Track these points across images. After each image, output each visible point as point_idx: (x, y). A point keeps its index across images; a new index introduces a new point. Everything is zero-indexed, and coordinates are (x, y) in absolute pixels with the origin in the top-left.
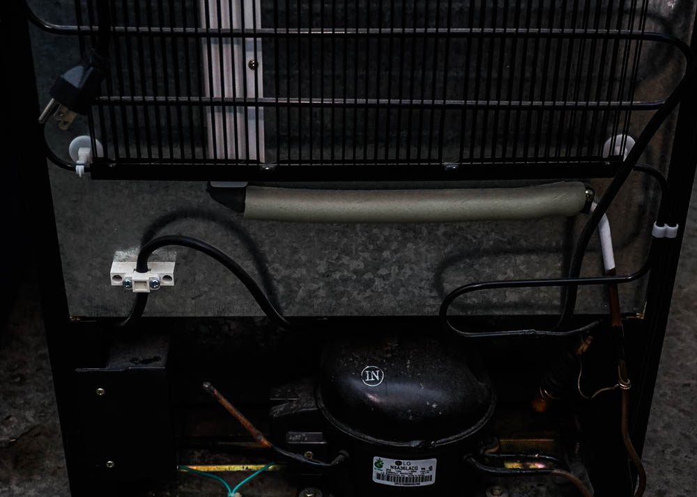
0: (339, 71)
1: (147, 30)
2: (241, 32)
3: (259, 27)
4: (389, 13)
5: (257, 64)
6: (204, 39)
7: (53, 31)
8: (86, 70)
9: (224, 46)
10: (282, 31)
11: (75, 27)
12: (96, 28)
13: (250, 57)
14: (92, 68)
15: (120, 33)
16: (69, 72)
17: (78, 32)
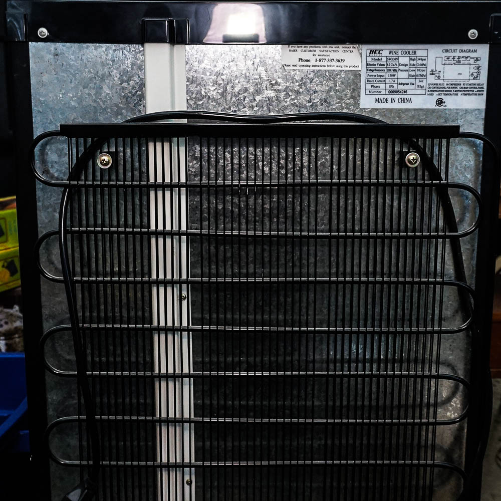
0: (243, 484)
1: (123, 464)
2: (181, 464)
3: (193, 461)
4: (274, 449)
5: (191, 482)
6: (159, 469)
7: (65, 465)
8: (82, 492)
9: (171, 472)
10: (207, 463)
11: (78, 462)
12: (91, 462)
13: (187, 478)
14: (86, 491)
15: (106, 466)
16: (72, 494)
17: (80, 466)
